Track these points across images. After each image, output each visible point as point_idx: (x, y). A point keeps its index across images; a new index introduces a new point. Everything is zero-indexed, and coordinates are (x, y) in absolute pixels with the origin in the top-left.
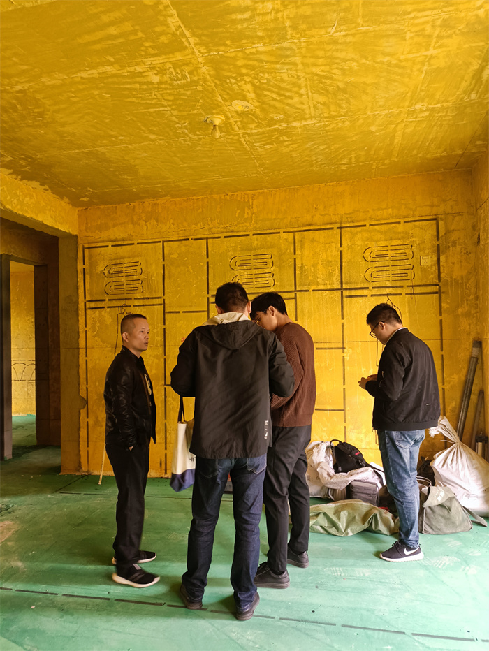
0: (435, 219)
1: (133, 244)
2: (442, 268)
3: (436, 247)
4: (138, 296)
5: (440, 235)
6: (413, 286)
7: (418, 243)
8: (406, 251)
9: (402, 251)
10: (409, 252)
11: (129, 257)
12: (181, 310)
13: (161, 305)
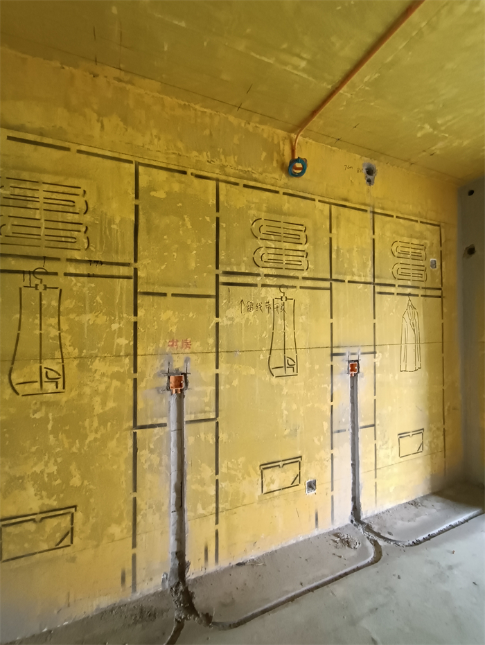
0: (439, 226)
1: (68, 149)
2: (443, 274)
3: (440, 252)
4: (77, 255)
5: (442, 242)
6: (426, 288)
7: (429, 245)
9: (418, 251)
10: (423, 253)
11: (56, 173)
12: (170, 291)
13: (128, 278)
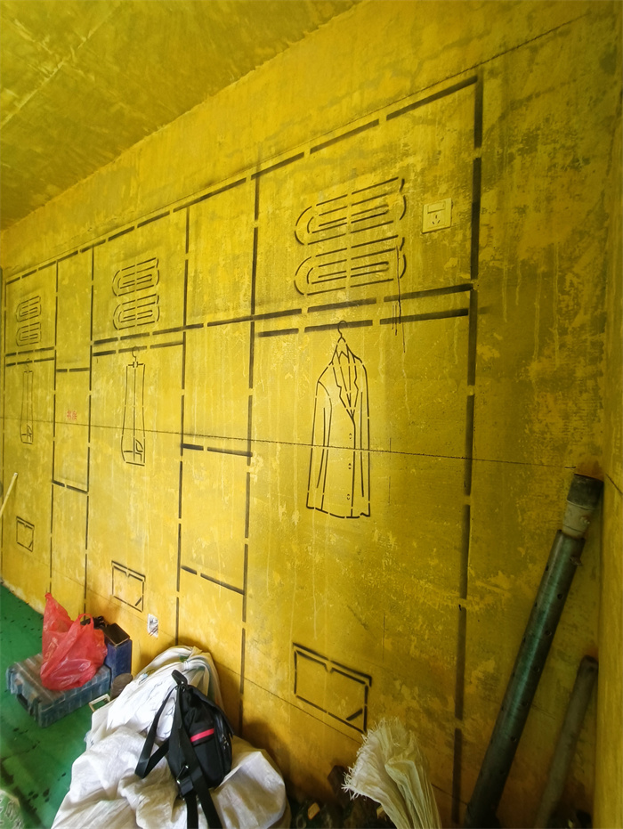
0: (473, 80)
1: (37, 270)
2: (483, 232)
3: (470, 170)
4: (38, 347)
5: (486, 127)
6: (399, 298)
7: (419, 169)
8: (389, 199)
9: (378, 202)
10: (395, 201)
11: (33, 290)
12: (68, 367)
13: (52, 359)
